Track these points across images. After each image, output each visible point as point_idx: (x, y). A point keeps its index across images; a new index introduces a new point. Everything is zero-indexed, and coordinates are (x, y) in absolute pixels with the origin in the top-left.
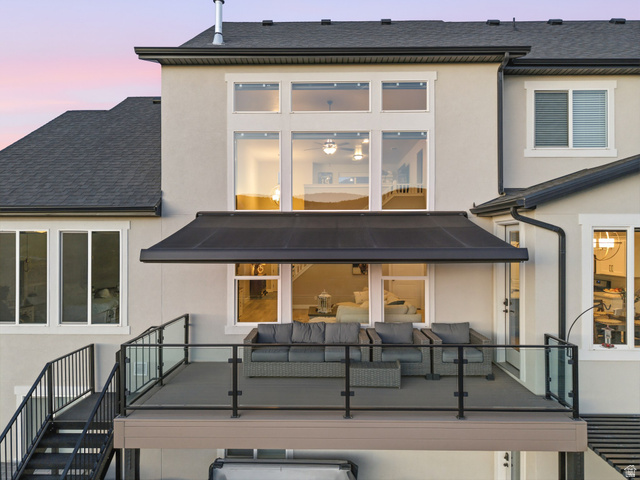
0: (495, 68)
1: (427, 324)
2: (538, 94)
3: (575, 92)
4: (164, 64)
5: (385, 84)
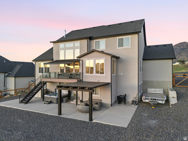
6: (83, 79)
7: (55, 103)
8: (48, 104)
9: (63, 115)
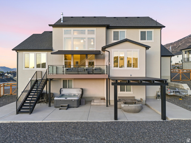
0: (105, 28)
1: (94, 68)
2: (114, 32)
3: (120, 32)
4: (53, 27)
5: (88, 30)
6: (110, 74)
7: (74, 107)
8: (67, 109)
9: (119, 119)
